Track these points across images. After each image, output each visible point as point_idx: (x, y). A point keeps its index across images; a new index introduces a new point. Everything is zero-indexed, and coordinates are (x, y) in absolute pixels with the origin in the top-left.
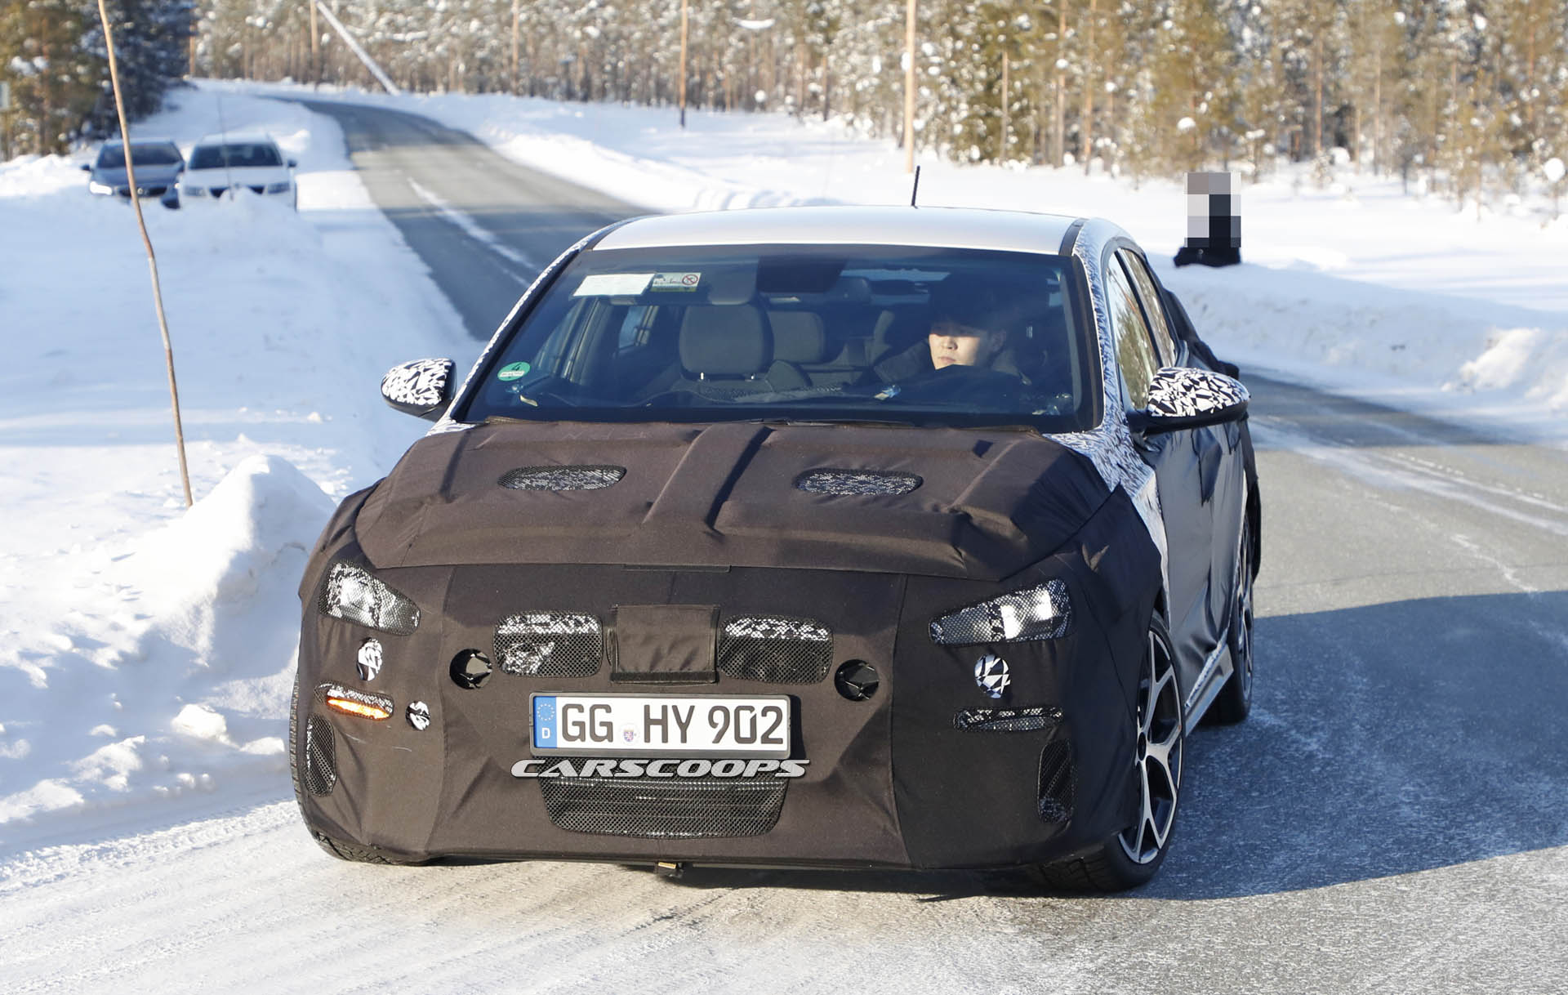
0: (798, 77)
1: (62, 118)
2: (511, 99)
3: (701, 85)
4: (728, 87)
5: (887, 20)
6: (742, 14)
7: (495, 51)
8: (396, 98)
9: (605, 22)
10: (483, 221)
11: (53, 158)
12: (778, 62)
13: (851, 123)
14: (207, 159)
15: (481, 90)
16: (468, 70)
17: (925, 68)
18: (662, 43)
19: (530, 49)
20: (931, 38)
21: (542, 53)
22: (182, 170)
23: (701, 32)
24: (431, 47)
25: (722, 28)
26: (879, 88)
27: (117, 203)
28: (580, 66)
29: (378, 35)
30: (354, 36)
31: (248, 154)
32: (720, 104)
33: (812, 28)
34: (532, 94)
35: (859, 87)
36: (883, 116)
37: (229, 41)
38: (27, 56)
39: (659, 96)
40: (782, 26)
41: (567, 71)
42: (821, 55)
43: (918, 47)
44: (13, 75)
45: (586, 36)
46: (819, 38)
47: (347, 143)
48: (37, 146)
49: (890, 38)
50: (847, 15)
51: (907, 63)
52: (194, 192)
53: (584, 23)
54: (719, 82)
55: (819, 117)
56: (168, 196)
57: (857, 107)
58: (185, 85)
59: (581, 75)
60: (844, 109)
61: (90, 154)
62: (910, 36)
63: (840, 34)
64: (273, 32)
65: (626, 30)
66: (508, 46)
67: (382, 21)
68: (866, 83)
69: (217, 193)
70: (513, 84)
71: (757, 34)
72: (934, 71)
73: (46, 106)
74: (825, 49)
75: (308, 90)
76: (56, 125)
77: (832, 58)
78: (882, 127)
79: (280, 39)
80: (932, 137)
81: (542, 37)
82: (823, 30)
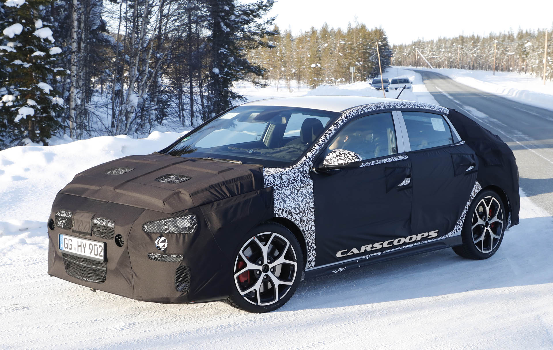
0: (520, 65)
1: (365, 74)
2: (457, 69)
3: (498, 66)
4: (504, 67)
5: (540, 52)
6: (508, 51)
7: (454, 59)
8: (433, 69)
9: (478, 53)
10: (451, 95)
11: (363, 82)
12: (515, 61)
13: (531, 74)
14: (394, 82)
15: (451, 68)
16: (448, 63)
17: (548, 63)
18: (490, 57)
19: (461, 59)
20: (550, 56)
21: (464, 60)
22: (389, 84)
23: (498, 55)
24: (440, 59)
25: (503, 54)
26: (538, 67)
27: (376, 90)
28: (472, 62)
29: (430, 56)
30: (424, 56)
31: (403, 81)
32: (502, 70)
33: (523, 54)
34: (462, 68)
35: (533, 66)
36: (538, 73)
37: (399, 58)
38: (359, 61)
39: (489, 69)
40: (516, 54)
41: (469, 64)
42: (525, 60)
43: (547, 58)
44: (356, 65)
45: (474, 56)
46: (525, 56)
47: (422, 78)
48: (360, 79)
49: (540, 56)
50: (531, 51)
51: (544, 61)
52: (391, 89)
53: (473, 53)
54: (502, 65)
55: (524, 73)
56: (386, 89)
57: (533, 71)
58: (390, 67)
59: (472, 64)
60: (530, 71)
61: (371, 81)
62: (545, 55)
63: (529, 55)
64: (408, 56)
65: (482, 55)
66: (457, 58)
67: (431, 53)
68: (535, 66)
69: (396, 89)
70: (458, 66)
71: (511, 56)
72: (550, 63)
73: (362, 71)
74: (526, 58)
75: (415, 68)
76: (364, 75)
77: (527, 60)
78: (538, 75)
79: (409, 57)
80: (549, 77)
81: (464, 57)
82: (526, 54)
